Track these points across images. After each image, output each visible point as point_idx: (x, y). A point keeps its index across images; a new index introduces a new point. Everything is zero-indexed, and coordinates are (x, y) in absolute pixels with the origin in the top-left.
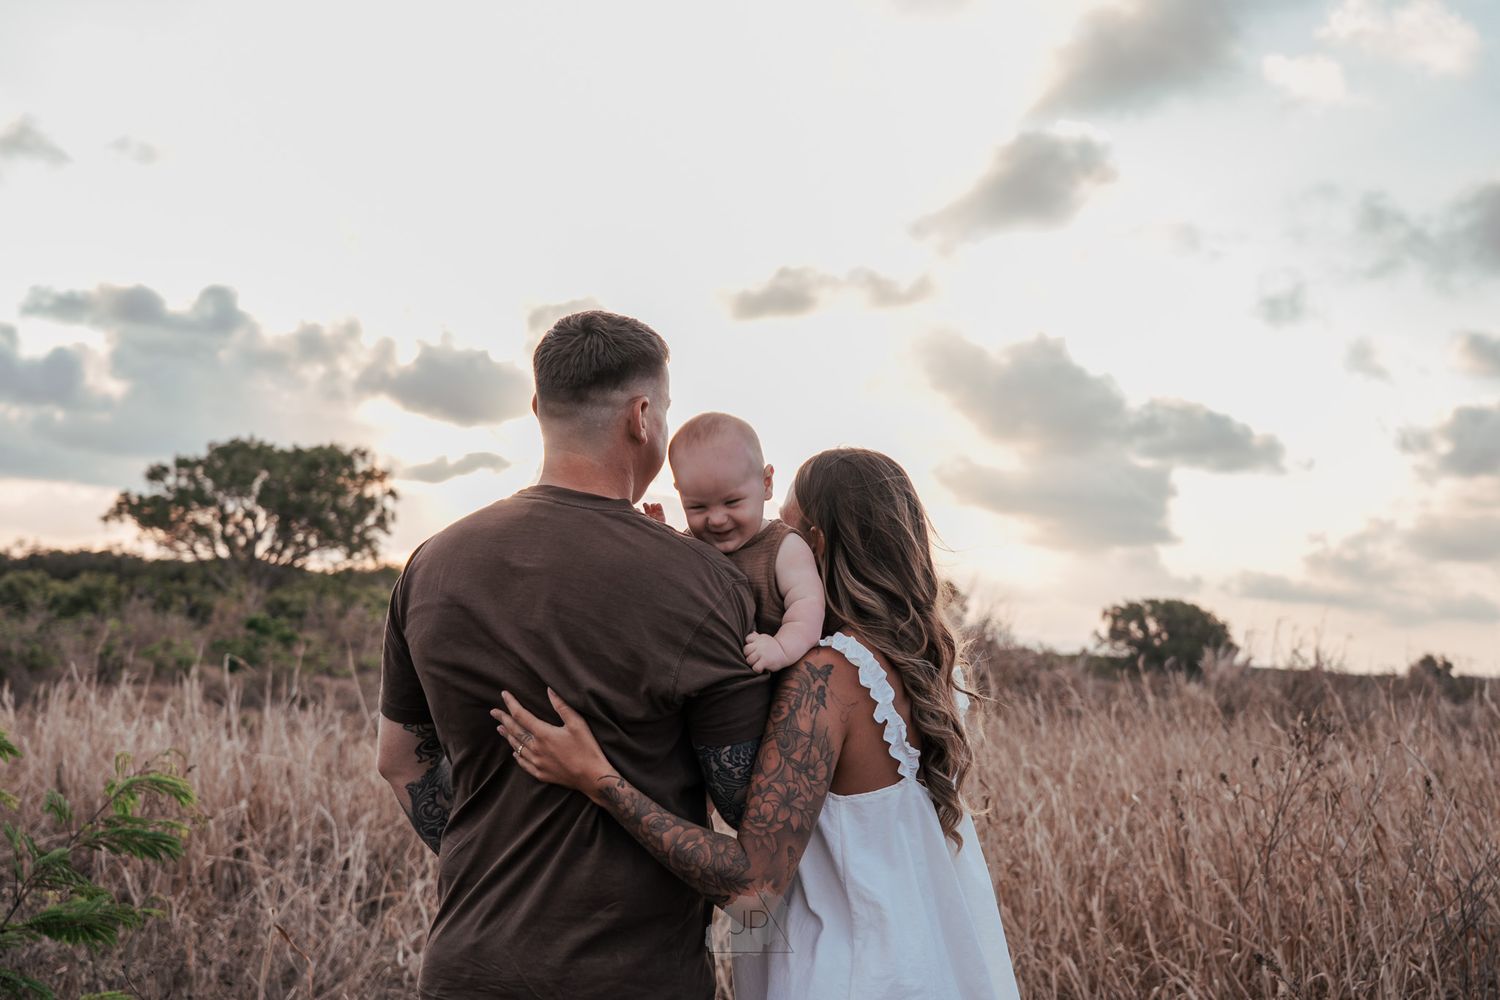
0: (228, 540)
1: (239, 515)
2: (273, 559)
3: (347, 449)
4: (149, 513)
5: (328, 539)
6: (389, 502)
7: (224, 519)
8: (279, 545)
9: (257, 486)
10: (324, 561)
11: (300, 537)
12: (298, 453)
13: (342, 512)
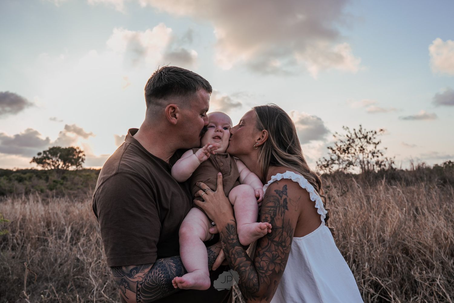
0: (54, 166)
1: (56, 160)
2: (62, 169)
3: (75, 147)
4: (39, 161)
5: (73, 164)
7: (53, 162)
8: (63, 166)
9: (58, 155)
10: (72, 168)
11: (67, 164)
12: (66, 149)
13: (75, 159)
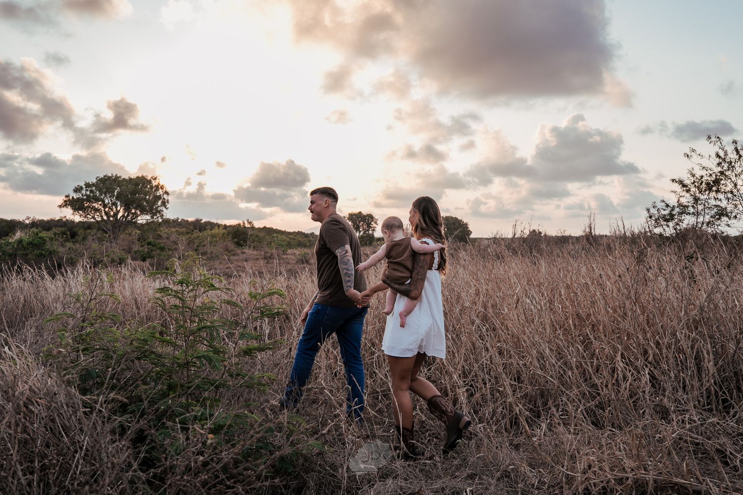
0: (107, 214)
1: (110, 204)
2: (124, 219)
3: (149, 177)
4: (75, 204)
5: (143, 211)
6: (165, 196)
7: (105, 206)
8: (126, 215)
9: (116, 192)
10: (143, 219)
11: (133, 211)
12: (130, 179)
13: (147, 201)
